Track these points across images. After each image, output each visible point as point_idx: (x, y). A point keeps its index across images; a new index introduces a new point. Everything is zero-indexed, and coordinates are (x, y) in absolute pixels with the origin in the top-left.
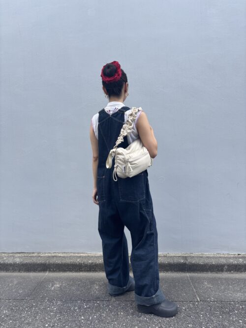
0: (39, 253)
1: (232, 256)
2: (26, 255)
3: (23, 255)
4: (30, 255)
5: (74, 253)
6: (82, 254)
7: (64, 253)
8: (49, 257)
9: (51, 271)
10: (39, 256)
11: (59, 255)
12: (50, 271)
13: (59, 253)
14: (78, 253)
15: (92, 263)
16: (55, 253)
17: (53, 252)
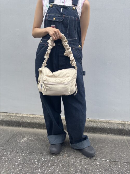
0: (17, 114)
2: (7, 114)
3: (6, 114)
4: (10, 115)
5: (41, 115)
7: (34, 115)
8: (23, 117)
9: (23, 127)
10: (16, 116)
11: (30, 116)
16: (28, 114)
17: (26, 113)
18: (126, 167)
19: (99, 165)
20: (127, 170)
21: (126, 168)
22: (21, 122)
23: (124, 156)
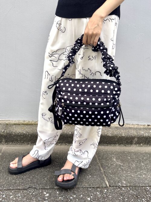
1: (142, 127)
18: (92, 195)
19: (47, 197)
20: (92, 200)
21: (91, 197)
23: (90, 176)
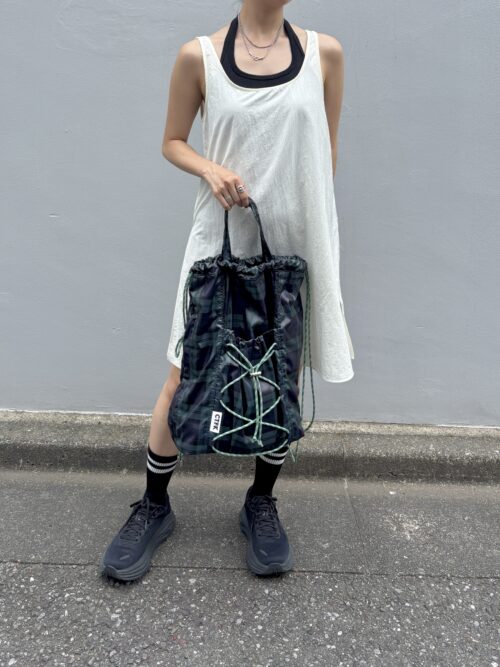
5: (401, 425)
6: (425, 429)
7: (374, 423)
9: (355, 475)
11: (363, 430)
12: (352, 476)
13: (359, 423)
14: (413, 425)
15: (477, 458)
16: (347, 422)
17: (340, 419)
22: (347, 455)
